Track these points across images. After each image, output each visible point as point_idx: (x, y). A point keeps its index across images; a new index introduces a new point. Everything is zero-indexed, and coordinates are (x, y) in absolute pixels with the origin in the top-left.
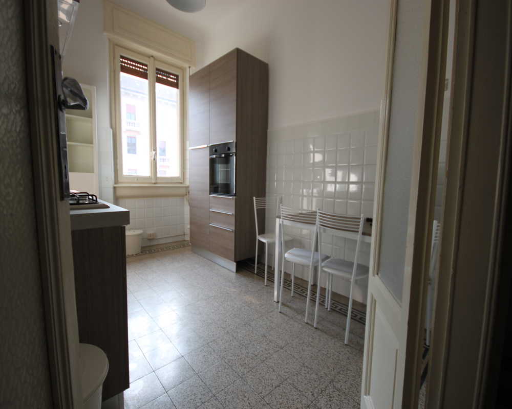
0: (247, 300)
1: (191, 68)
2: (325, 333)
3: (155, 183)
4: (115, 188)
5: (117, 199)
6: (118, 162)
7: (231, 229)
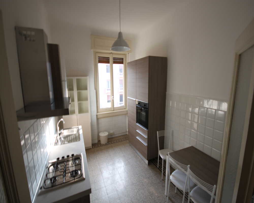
4: (97, 115)
5: (98, 119)
6: (98, 103)
7: (146, 144)
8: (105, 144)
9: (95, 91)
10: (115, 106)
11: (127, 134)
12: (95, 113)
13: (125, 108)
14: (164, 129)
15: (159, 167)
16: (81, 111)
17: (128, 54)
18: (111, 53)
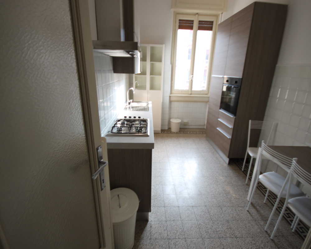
0: (227, 189)
3: (191, 94)
4: (170, 97)
5: (170, 102)
7: (229, 136)
9: (171, 65)
11: (205, 127)
12: (168, 94)
13: (207, 93)
15: (244, 170)
17: (222, 13)
18: (197, 14)
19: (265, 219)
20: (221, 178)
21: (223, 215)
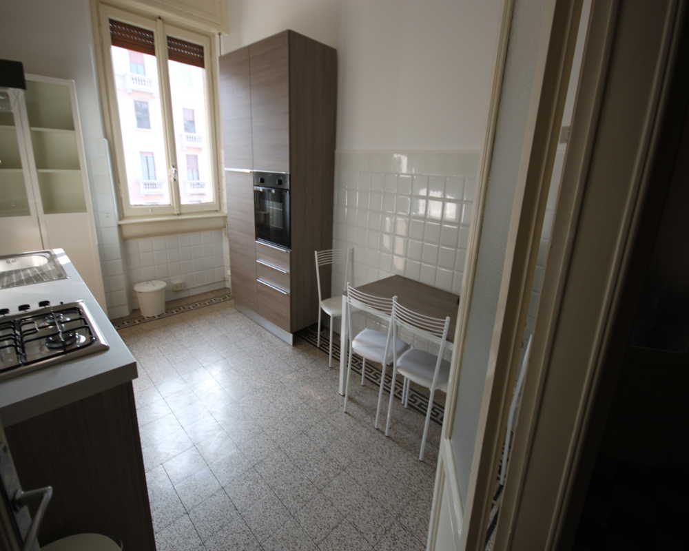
0: (305, 394)
1: (221, 37)
2: (398, 443)
3: (178, 215)
4: (120, 226)
5: (124, 240)
6: (122, 187)
7: (285, 291)
8: (159, 316)
9: (106, 141)
10: (184, 201)
11: (229, 285)
12: (112, 220)
13: (218, 209)
14: (330, 247)
16: (51, 206)
19: (371, 411)
20: (289, 376)
21: (312, 445)
